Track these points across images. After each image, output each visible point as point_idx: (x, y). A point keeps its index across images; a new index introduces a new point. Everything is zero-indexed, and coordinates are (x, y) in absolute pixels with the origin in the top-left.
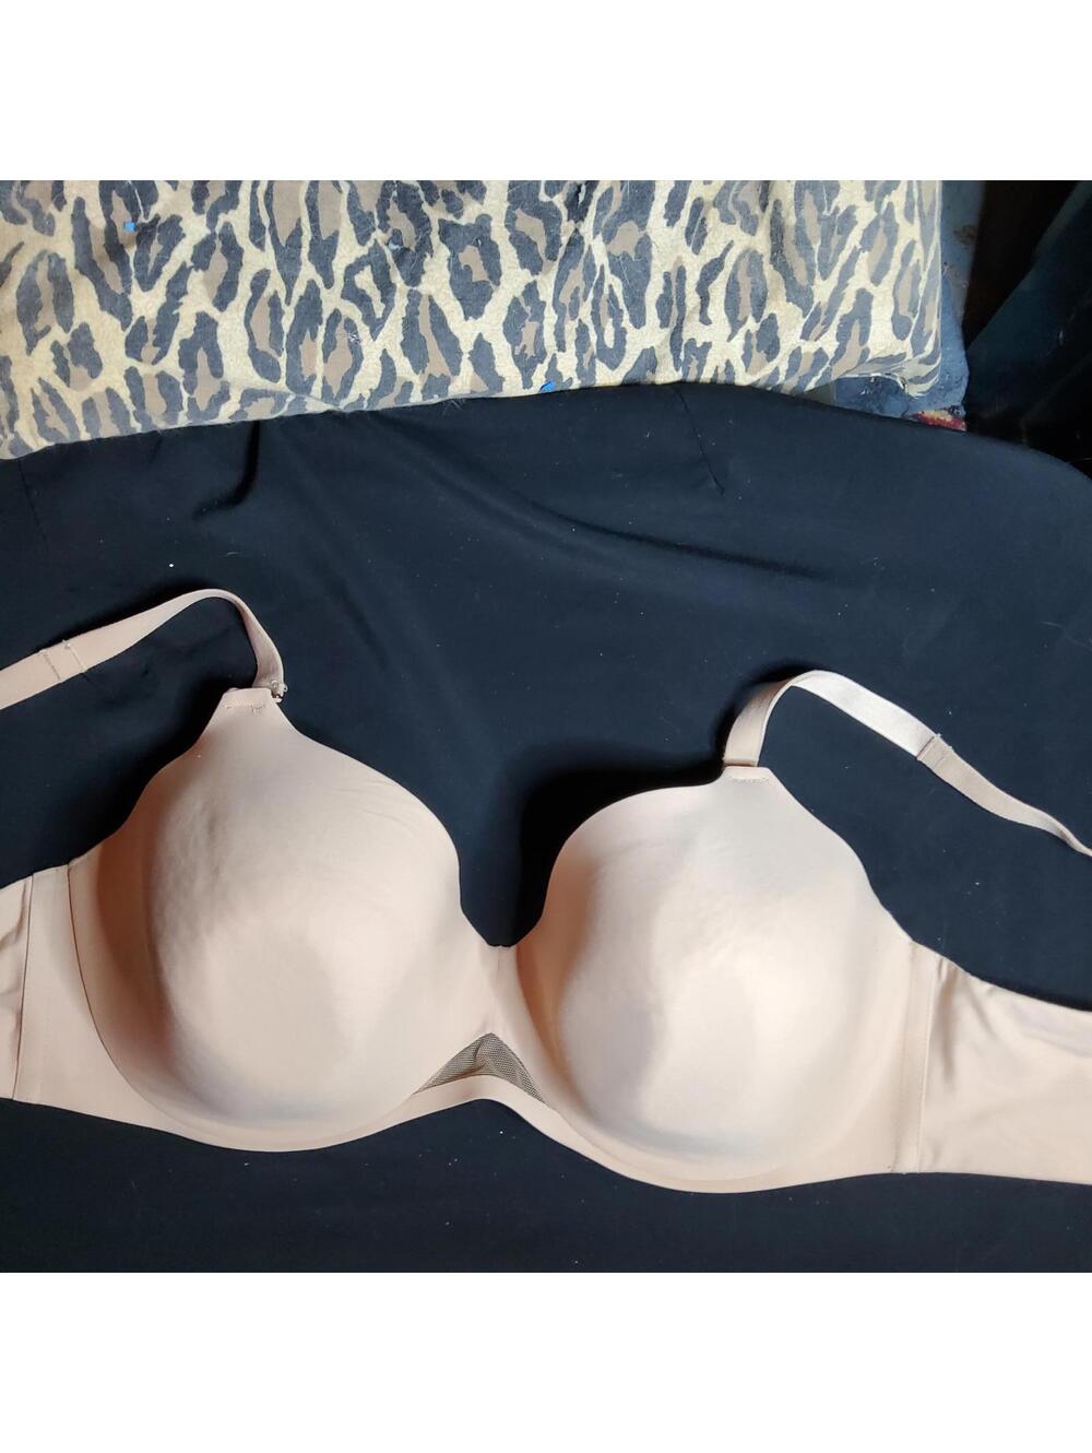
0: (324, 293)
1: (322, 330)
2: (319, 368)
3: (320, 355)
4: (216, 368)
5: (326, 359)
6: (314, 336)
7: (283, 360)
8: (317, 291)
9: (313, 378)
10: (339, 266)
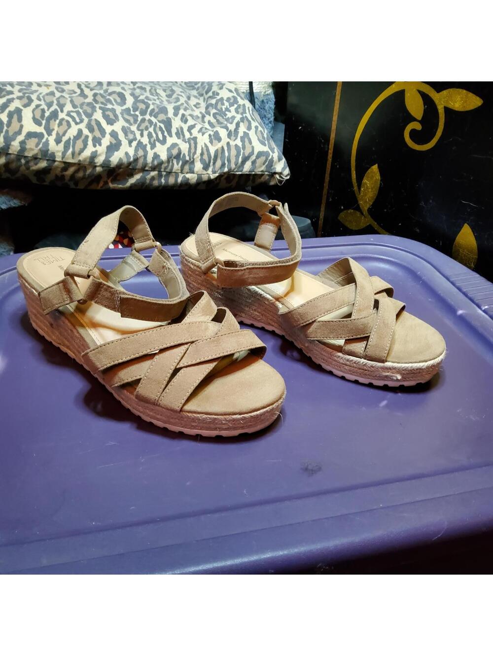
0: (60, 113)
1: (58, 121)
2: (56, 128)
3: (56, 126)
4: (20, 119)
5: (59, 126)
6: (55, 121)
7: (44, 122)
8: (58, 112)
9: (53, 130)
10: (66, 109)
